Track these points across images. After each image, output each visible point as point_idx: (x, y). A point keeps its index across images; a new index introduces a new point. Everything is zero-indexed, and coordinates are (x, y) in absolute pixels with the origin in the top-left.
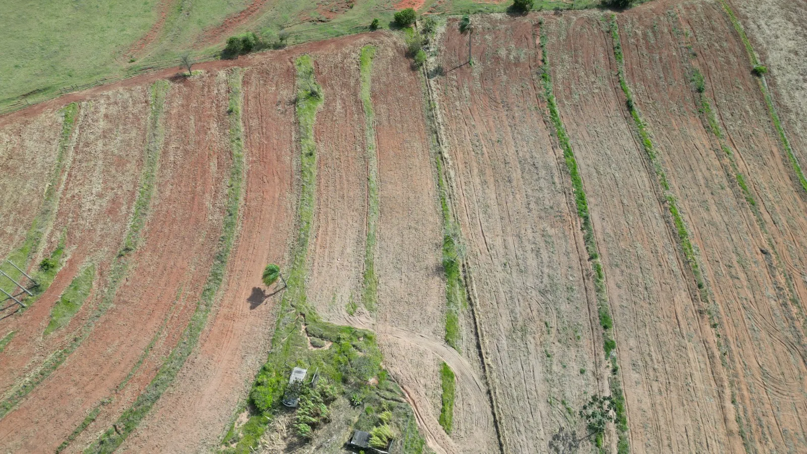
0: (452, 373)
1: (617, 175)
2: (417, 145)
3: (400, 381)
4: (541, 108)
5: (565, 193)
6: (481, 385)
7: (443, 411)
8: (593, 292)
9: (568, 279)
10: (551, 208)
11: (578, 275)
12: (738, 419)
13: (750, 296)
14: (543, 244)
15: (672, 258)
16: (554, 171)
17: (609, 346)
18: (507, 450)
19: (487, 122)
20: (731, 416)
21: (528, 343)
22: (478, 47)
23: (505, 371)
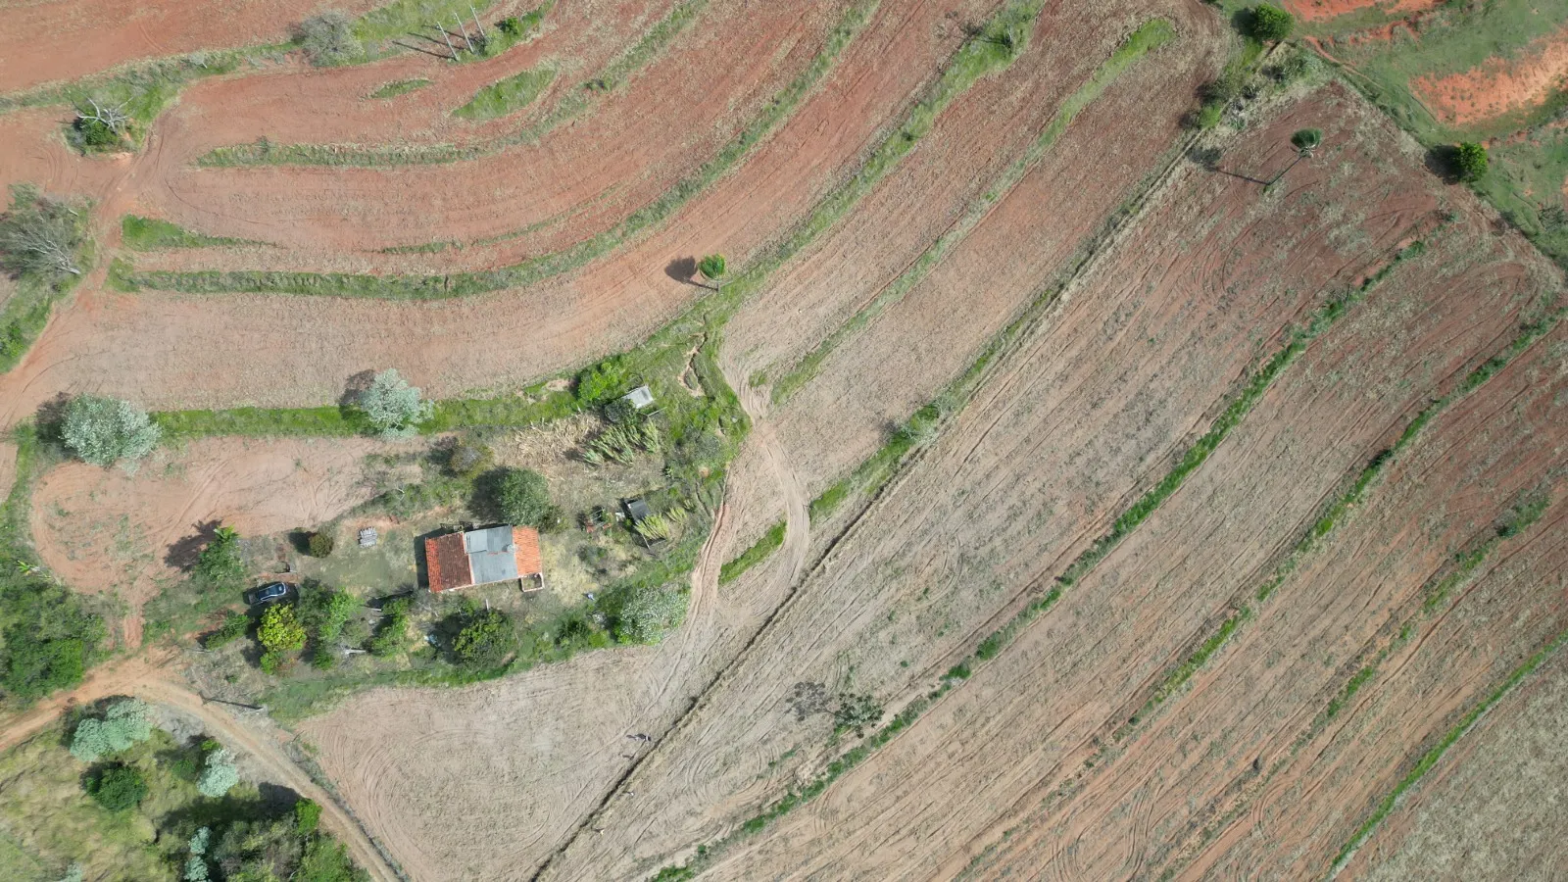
0: (782, 539)
2: (1050, 247)
5: (1137, 483)
6: (796, 577)
7: (736, 562)
8: (1016, 612)
9: (1008, 574)
10: (1098, 484)
11: (1025, 579)
12: (990, 849)
13: (1171, 782)
14: (1031, 513)
15: (1149, 668)
17: (960, 671)
18: (753, 649)
19: (1175, 300)
21: (887, 588)
23: (834, 588)
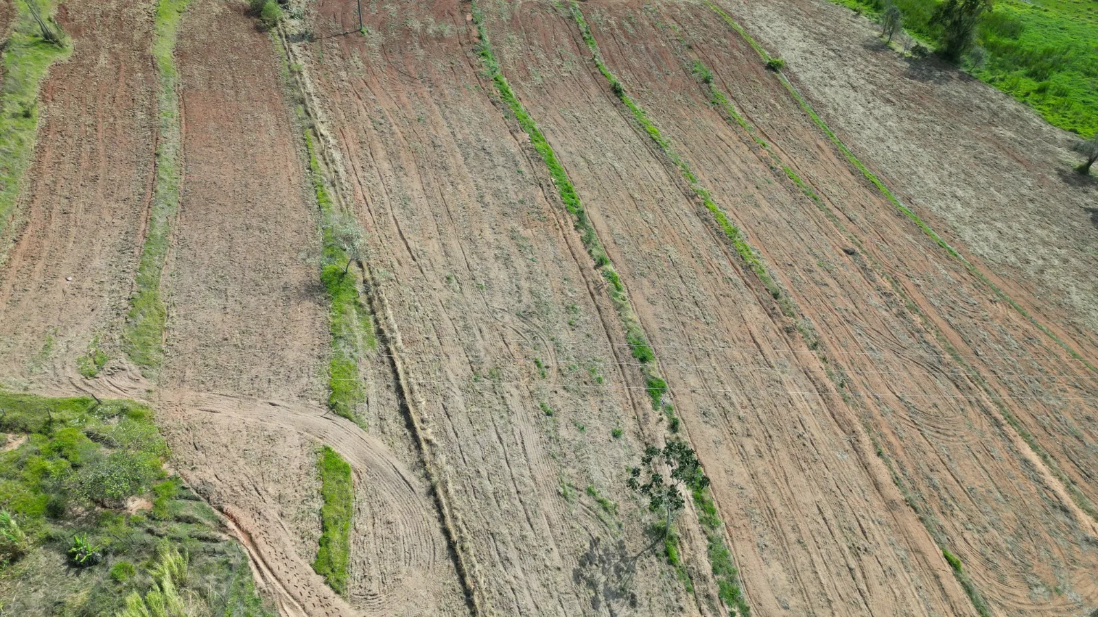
0: (346, 466)
1: (616, 165)
2: (267, 117)
3: (214, 497)
4: (486, 88)
5: (540, 185)
6: (413, 479)
7: (324, 542)
8: (612, 311)
9: (566, 295)
10: (522, 202)
11: (581, 290)
12: (897, 481)
13: (851, 307)
14: (514, 249)
15: (724, 263)
16: (517, 158)
17: (655, 389)
18: (482, 605)
19: (398, 97)
20: (884, 476)
21: (507, 395)
22: (373, 16)
23: (465, 449)
